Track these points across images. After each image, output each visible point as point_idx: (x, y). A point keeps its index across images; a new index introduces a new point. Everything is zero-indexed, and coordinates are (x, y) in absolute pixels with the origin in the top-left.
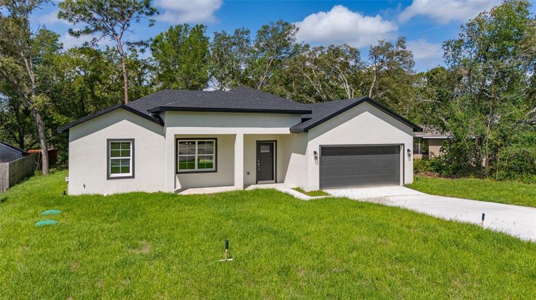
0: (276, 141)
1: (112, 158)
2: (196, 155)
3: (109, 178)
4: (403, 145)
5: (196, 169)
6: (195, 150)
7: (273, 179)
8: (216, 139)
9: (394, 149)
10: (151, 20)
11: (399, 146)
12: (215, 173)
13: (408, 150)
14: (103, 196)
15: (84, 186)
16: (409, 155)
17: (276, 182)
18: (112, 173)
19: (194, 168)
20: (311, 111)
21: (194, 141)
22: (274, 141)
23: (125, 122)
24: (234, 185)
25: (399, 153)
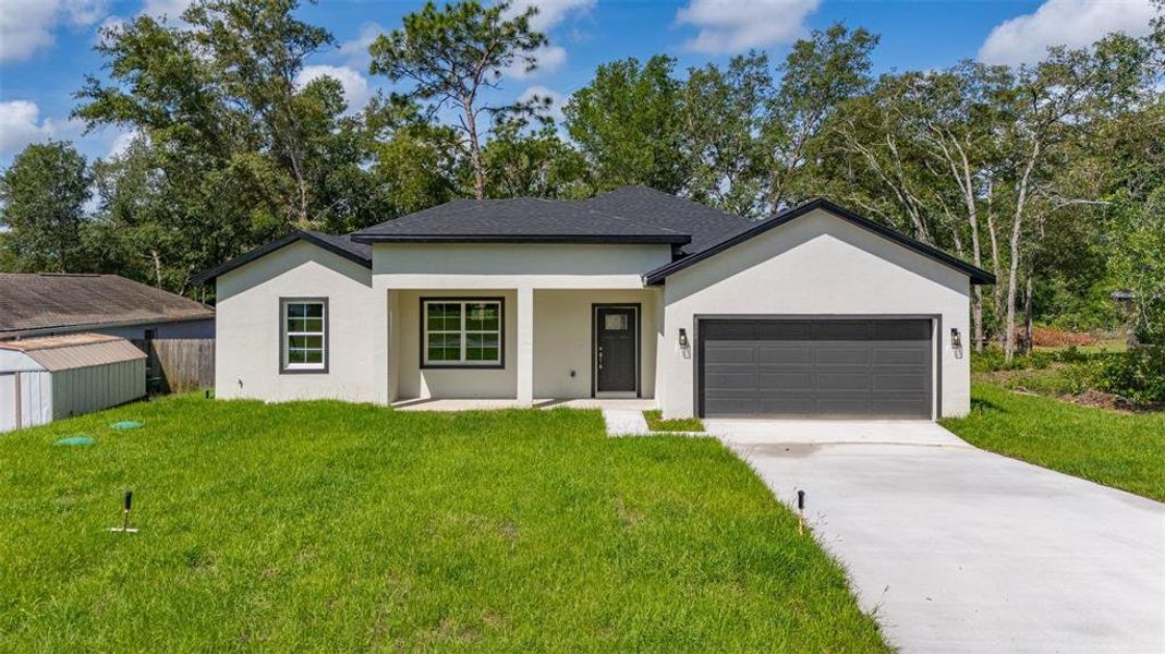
0: (639, 305)
1: (290, 334)
2: (463, 332)
3: (282, 371)
4: (939, 317)
5: (463, 360)
6: (459, 321)
7: (634, 390)
8: (502, 299)
9: (919, 328)
10: (528, 59)
11: (931, 321)
12: (499, 371)
13: (954, 331)
14: (262, 403)
15: (240, 382)
16: (957, 344)
17: (639, 396)
18: (290, 361)
19: (459, 359)
20: (690, 236)
21: (458, 302)
22: (634, 305)
23: (311, 267)
24: (515, 398)
25: (931, 338)
